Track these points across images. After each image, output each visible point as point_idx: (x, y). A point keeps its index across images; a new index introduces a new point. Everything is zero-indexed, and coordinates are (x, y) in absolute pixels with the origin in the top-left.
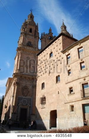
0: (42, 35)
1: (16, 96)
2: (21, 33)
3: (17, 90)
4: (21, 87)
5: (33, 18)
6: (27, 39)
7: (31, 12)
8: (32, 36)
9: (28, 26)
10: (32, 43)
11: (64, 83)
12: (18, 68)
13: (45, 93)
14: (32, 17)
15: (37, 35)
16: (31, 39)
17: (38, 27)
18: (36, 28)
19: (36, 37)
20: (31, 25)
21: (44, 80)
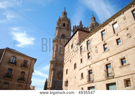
0: (74, 28)
1: (52, 79)
2: (57, 28)
3: (53, 75)
4: (56, 72)
5: (67, 14)
6: (61, 33)
7: (65, 9)
8: (65, 29)
9: (61, 22)
10: (65, 35)
11: (78, 69)
12: (54, 57)
13: (68, 77)
14: (65, 14)
15: (70, 28)
16: (64, 32)
17: (70, 21)
18: (68, 23)
19: (69, 30)
20: (64, 20)
21: (67, 66)
